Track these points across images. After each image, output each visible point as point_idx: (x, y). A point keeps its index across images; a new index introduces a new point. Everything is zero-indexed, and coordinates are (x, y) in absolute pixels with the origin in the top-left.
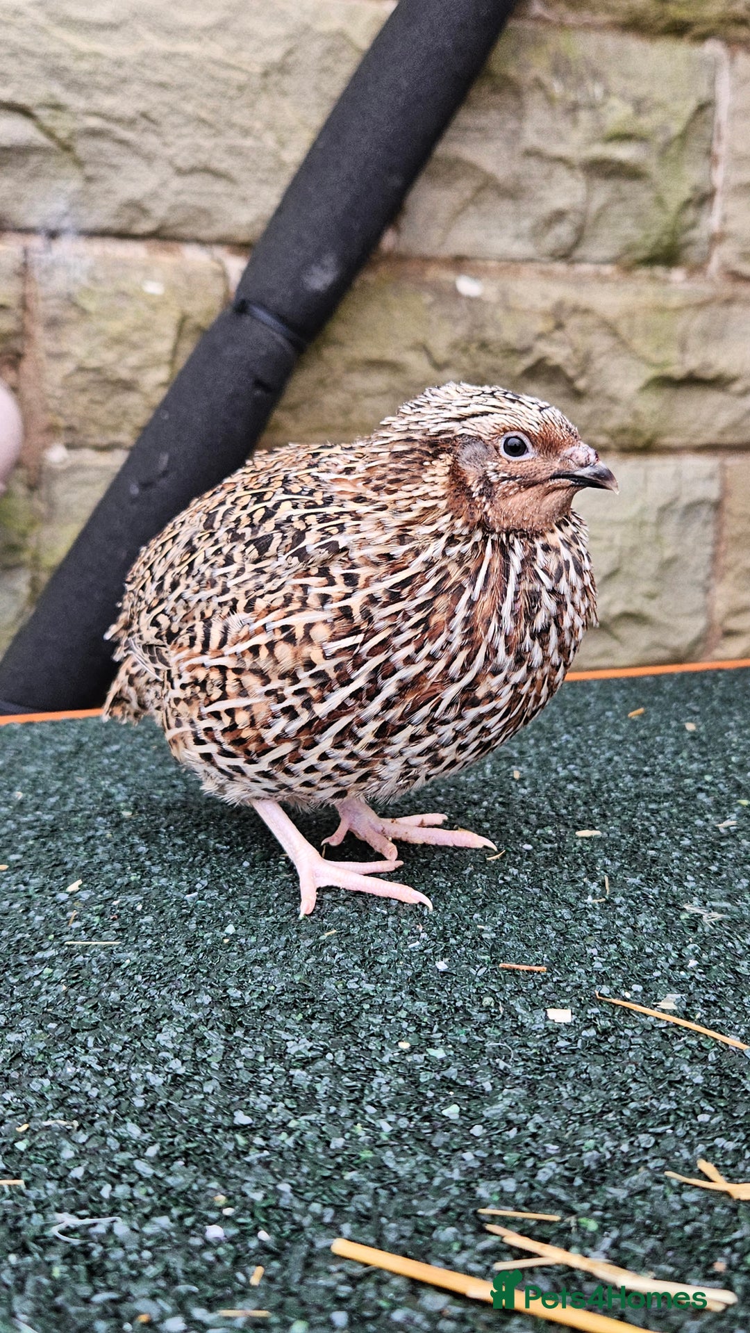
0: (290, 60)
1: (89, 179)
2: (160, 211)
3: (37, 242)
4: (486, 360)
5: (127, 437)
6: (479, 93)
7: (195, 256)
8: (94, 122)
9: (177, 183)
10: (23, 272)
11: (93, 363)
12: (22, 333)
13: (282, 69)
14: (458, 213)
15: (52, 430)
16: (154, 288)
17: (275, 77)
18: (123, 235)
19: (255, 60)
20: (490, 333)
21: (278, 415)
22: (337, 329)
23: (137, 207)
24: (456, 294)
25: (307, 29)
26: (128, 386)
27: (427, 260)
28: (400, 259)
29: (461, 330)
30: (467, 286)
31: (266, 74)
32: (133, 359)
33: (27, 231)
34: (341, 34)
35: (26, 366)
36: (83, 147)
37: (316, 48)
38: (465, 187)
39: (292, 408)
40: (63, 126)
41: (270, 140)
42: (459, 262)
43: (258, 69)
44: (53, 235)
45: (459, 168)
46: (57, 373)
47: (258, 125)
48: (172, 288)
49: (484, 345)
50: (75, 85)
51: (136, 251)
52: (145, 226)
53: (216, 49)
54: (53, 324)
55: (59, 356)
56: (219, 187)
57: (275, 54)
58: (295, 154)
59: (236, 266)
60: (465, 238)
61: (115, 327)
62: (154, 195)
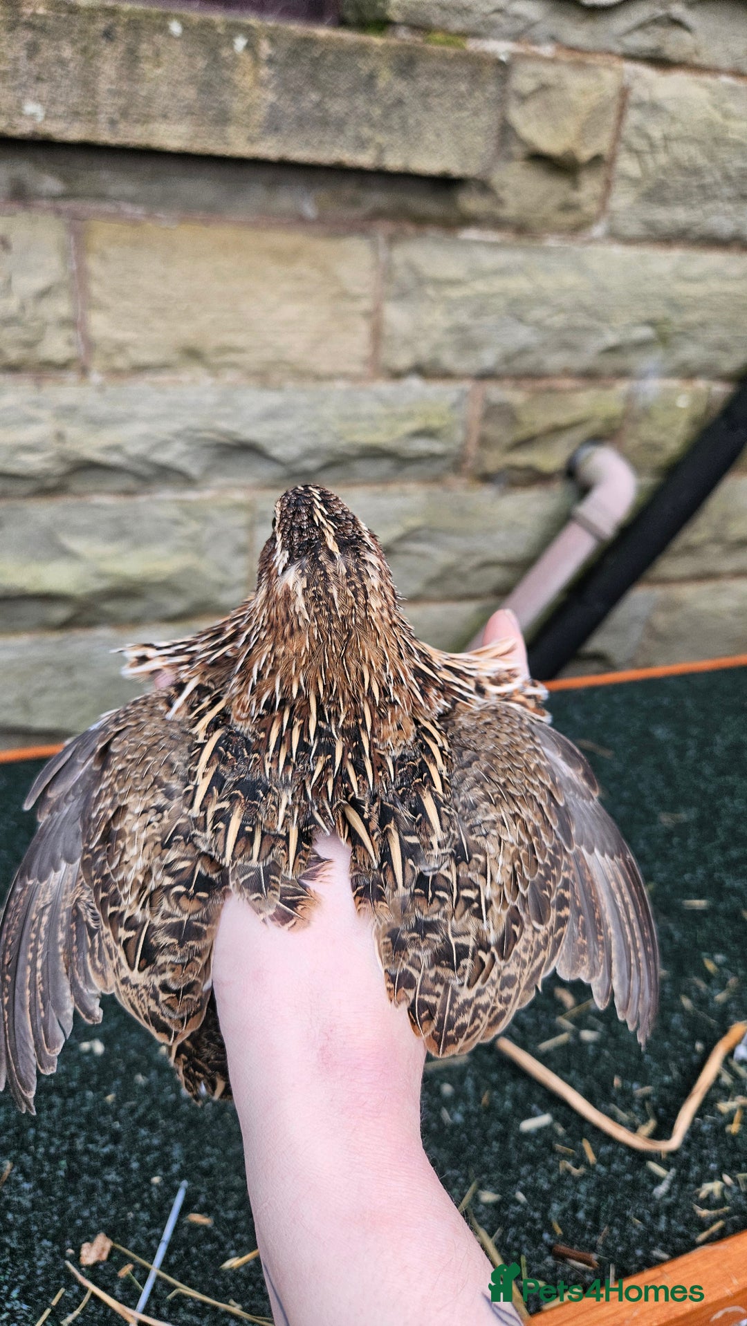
1: (669, 353)
3: (638, 382)
12: (621, 427)
16: (681, 404)
23: (685, 363)
32: (664, 437)
33: (634, 376)
40: (666, 330)
44: (646, 376)
48: (690, 403)
51: (675, 384)
52: (686, 371)
54: (636, 422)
55: (636, 435)
61: (662, 423)
62: (695, 358)
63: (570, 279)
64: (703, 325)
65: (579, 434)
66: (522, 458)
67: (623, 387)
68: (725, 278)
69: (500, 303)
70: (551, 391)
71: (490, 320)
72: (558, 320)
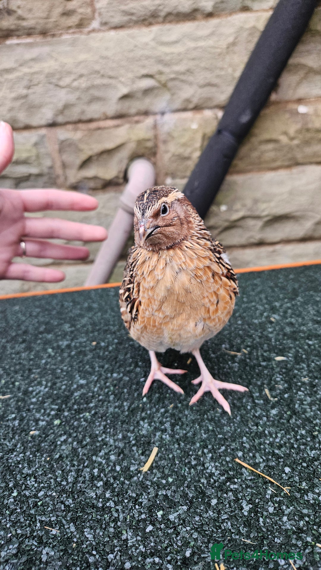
0: (236, 41)
1: (173, 95)
2: (195, 101)
3: (158, 117)
4: (308, 135)
5: (188, 173)
6: (307, 37)
7: (208, 113)
8: (173, 76)
9: (200, 91)
10: (155, 126)
11: (177, 153)
12: (156, 146)
13: (234, 44)
14: (299, 83)
15: (167, 174)
16: (194, 126)
17: (231, 49)
18: (185, 110)
19: (223, 44)
20: (310, 126)
21: (235, 162)
22: (256, 131)
23: (188, 101)
24: (297, 113)
25: (241, 28)
26: (188, 158)
27: (288, 102)
28: (277, 103)
29: (298, 126)
30: (302, 109)
31: (228, 48)
32: (189, 150)
33: (155, 114)
34: (254, 28)
35: (158, 156)
36: (170, 84)
37: (245, 34)
38: (302, 73)
39: (241, 159)
40: (163, 78)
41: (230, 70)
42: (300, 101)
43: (225, 47)
44: (163, 114)
45: (300, 66)
46: (167, 157)
47: (226, 66)
48: (200, 126)
49: (308, 130)
50: (167, 64)
51: (189, 115)
52: (191, 106)
53: (210, 42)
54: (165, 142)
55: (167, 152)
56: (214, 89)
57: (231, 39)
58: (238, 74)
59: (220, 114)
60: (302, 91)
61: (183, 140)
62: (193, 96)
63: (82, 57)
64: (189, 71)
65: (125, 154)
66: (91, 172)
67: (149, 121)
68: (197, 39)
69: (42, 77)
70: (99, 129)
71: (39, 89)
72: (83, 83)
